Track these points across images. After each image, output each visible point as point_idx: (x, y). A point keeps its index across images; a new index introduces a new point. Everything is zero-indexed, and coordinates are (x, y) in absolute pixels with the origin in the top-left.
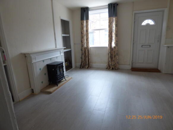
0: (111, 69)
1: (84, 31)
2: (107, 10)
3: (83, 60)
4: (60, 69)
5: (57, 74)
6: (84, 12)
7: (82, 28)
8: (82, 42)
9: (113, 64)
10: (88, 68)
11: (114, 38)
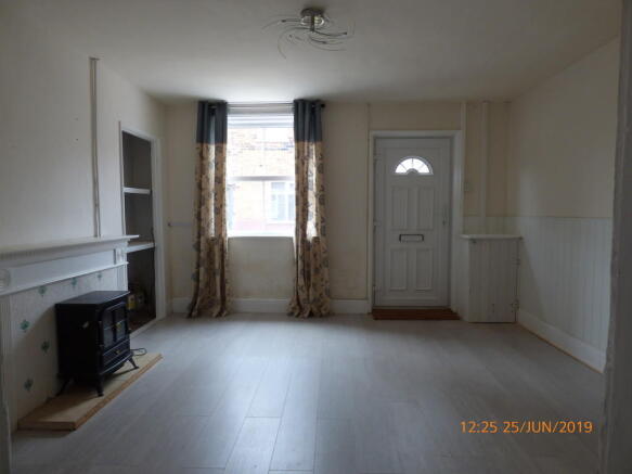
0: (306, 315)
1: (208, 180)
2: (290, 119)
3: (201, 285)
4: (114, 323)
5: (101, 341)
6: (212, 116)
7: (202, 170)
8: (199, 217)
9: (311, 298)
10: (219, 315)
11: (312, 209)
